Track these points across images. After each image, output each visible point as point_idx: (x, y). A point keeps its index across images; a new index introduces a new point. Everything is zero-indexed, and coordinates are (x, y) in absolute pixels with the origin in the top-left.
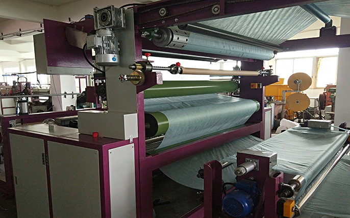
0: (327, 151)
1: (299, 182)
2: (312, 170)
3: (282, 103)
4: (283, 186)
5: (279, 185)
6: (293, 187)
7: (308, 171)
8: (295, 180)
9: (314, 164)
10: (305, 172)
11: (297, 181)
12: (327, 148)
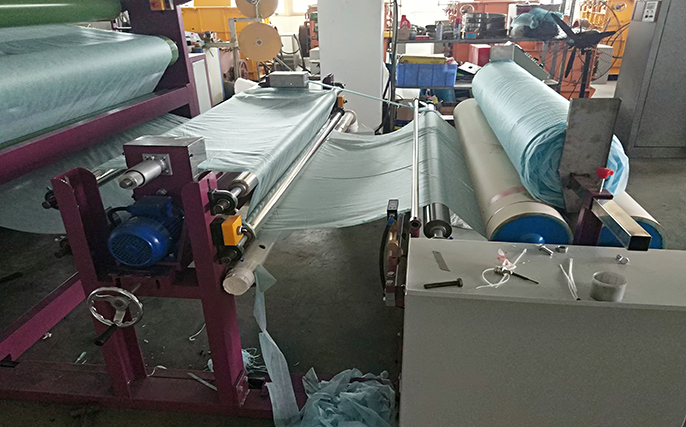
0: (298, 126)
1: (245, 184)
2: (269, 161)
3: (231, 46)
4: (216, 194)
5: (209, 194)
6: (234, 194)
7: (262, 163)
8: (240, 182)
9: (274, 151)
10: (258, 166)
11: (242, 183)
12: (300, 120)
